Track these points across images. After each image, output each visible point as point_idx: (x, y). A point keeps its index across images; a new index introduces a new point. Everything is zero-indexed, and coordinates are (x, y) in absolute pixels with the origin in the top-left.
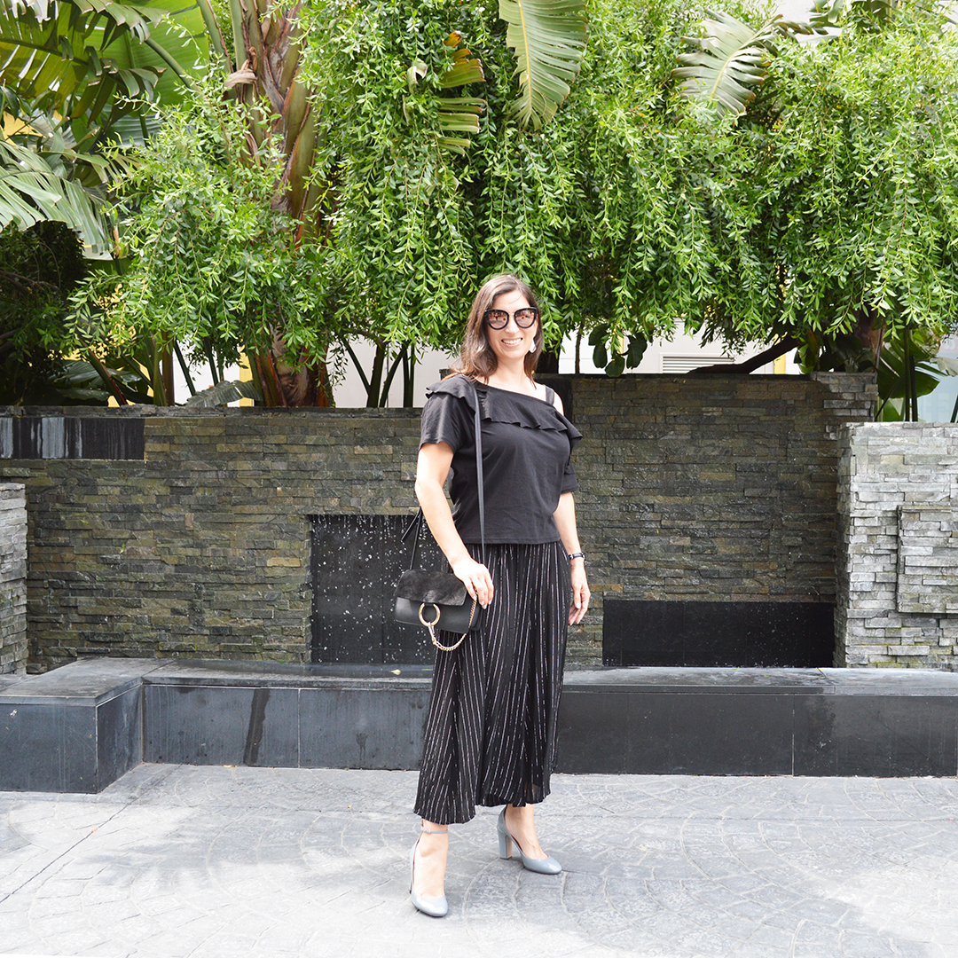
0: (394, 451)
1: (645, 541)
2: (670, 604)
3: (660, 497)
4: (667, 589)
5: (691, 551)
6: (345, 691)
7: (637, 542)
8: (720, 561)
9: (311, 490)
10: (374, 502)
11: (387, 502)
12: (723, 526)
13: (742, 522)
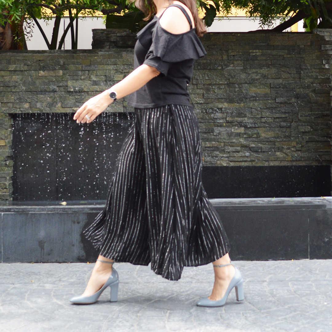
0: (64, 74)
1: (217, 130)
2: (232, 167)
3: (225, 104)
4: (231, 159)
5: (245, 136)
6: (32, 214)
7: (213, 131)
8: (261, 142)
9: (13, 98)
10: (51, 105)
11: (59, 105)
12: (263, 120)
13: (274, 118)
